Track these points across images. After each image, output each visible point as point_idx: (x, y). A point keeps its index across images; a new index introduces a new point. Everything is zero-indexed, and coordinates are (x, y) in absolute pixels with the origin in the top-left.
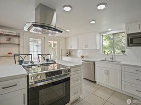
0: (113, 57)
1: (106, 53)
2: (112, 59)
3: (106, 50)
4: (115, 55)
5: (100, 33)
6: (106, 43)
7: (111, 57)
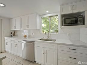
0: (50, 35)
1: (44, 32)
2: (49, 37)
3: (44, 30)
4: (50, 34)
5: (40, 16)
6: (44, 25)
7: (48, 36)
